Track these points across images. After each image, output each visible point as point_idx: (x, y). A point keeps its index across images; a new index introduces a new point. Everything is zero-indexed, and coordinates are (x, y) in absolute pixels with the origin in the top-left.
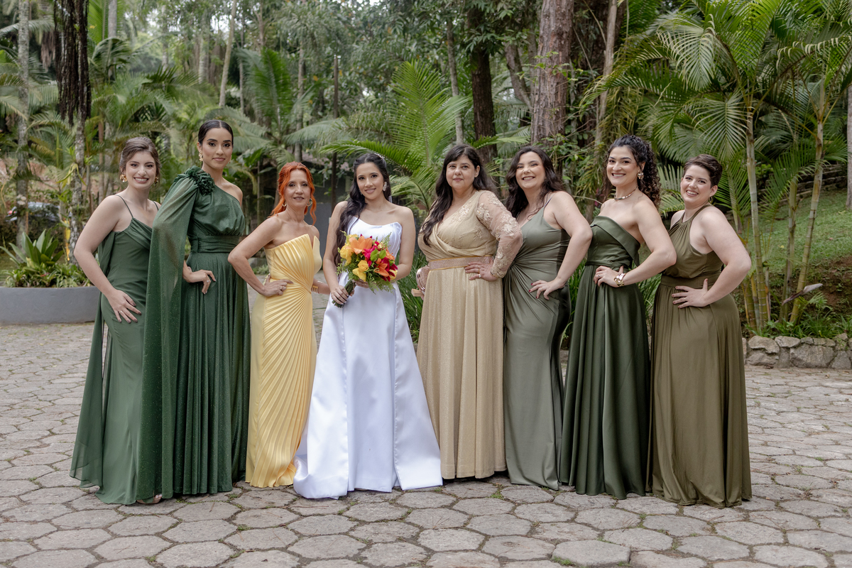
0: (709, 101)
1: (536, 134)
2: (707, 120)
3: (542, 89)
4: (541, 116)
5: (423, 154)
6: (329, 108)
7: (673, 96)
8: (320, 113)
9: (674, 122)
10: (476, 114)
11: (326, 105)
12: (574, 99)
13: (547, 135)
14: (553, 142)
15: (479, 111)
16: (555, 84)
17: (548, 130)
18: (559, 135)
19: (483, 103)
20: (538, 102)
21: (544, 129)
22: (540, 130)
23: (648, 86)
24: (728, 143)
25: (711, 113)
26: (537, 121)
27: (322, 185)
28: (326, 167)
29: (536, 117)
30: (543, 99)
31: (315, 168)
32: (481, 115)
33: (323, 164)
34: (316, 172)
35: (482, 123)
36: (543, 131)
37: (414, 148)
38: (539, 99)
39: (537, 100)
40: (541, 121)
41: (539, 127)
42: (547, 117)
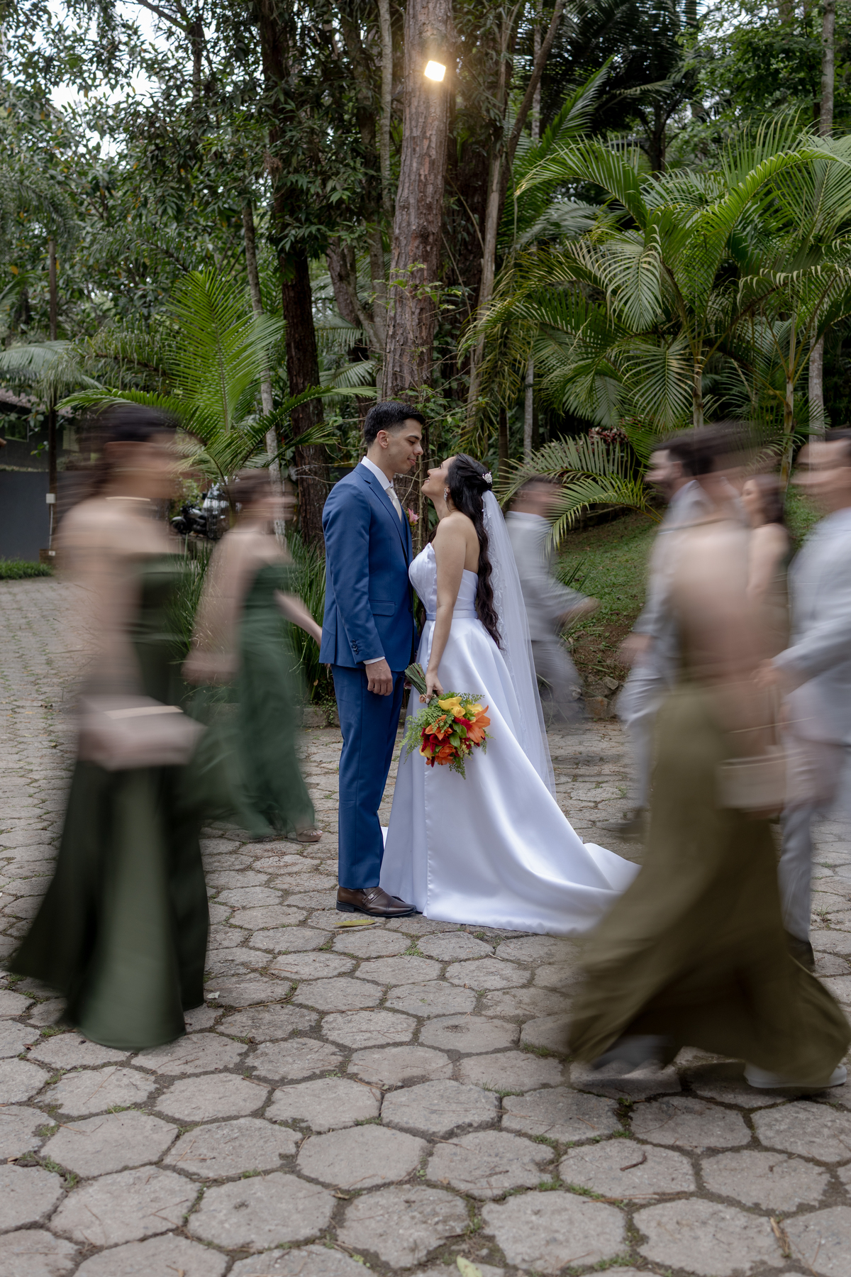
0: (642, 348)
1: (390, 385)
2: (638, 373)
3: (398, 318)
4: (397, 357)
5: (217, 408)
6: (37, 317)
7: (590, 337)
8: (23, 327)
9: (596, 374)
10: (288, 345)
11: (32, 313)
12: (437, 328)
13: (407, 386)
14: (417, 397)
15: (295, 342)
16: (418, 311)
17: (408, 378)
18: (425, 386)
19: (300, 328)
20: (393, 336)
21: (402, 377)
22: (396, 379)
23: (556, 321)
24: (668, 406)
25: (644, 363)
26: (391, 365)
27: (24, 437)
28: (34, 411)
29: (390, 358)
30: (400, 332)
31: (17, 412)
32: (296, 347)
33: (28, 405)
34: (19, 418)
35: (299, 359)
36: (402, 381)
37: (204, 401)
38: (394, 332)
39: (390, 333)
40: (397, 364)
41: (394, 374)
42: (406, 359)
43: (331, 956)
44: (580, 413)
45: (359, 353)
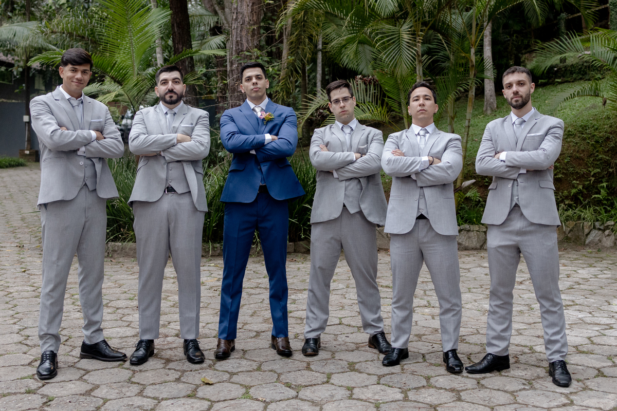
0: (387, 27)
1: (234, 49)
2: (384, 43)
3: (239, 8)
4: (239, 32)
5: (129, 63)
6: (18, 8)
7: (355, 20)
8: (10, 14)
9: (359, 43)
10: (173, 25)
11: (15, 6)
12: (263, 15)
13: (245, 49)
14: (251, 56)
15: (177, 23)
16: (251, 4)
17: (245, 45)
18: (256, 50)
19: (180, 15)
20: (236, 19)
21: (242, 44)
22: (238, 45)
23: (334, 11)
24: (403, 62)
25: (387, 37)
26: (235, 37)
27: (11, 81)
28: (16, 65)
29: (234, 32)
30: (240, 17)
31: (5, 66)
32: (178, 27)
33: (13, 62)
34: (7, 70)
35: (179, 33)
36: (241, 46)
37: (120, 58)
38: (237, 17)
39: (234, 17)
40: (239, 36)
41: (237, 42)
42: (244, 33)
43: (196, 400)
44: (350, 67)
45: (216, 30)
